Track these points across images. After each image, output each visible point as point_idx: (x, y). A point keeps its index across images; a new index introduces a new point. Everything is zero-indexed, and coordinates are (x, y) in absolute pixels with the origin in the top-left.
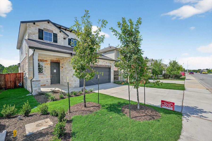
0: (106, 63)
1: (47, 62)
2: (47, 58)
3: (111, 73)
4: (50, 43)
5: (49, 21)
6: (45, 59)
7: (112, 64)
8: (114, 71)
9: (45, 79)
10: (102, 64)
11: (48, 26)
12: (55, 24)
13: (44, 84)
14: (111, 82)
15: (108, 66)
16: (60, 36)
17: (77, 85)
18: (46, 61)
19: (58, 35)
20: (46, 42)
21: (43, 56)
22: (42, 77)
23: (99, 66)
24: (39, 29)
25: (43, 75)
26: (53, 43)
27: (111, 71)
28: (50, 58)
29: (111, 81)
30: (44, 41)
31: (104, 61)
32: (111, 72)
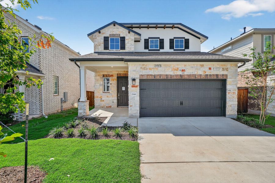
0: (210, 69)
1: (113, 78)
2: (113, 72)
3: (227, 94)
4: (116, 51)
5: (114, 23)
6: (111, 74)
7: (229, 70)
8: (238, 88)
9: (110, 99)
10: (196, 73)
11: (114, 30)
12: (121, 25)
13: (109, 106)
14: (227, 116)
15: (217, 75)
16: (130, 38)
17: (135, 114)
18: (112, 76)
19: (126, 38)
20: (112, 51)
21: (109, 70)
22: (108, 97)
23: (186, 77)
24: (105, 37)
25: (108, 94)
26: (120, 51)
27: (228, 87)
28: (117, 71)
29: (228, 113)
30: (109, 51)
31: (202, 66)
32: (227, 92)
